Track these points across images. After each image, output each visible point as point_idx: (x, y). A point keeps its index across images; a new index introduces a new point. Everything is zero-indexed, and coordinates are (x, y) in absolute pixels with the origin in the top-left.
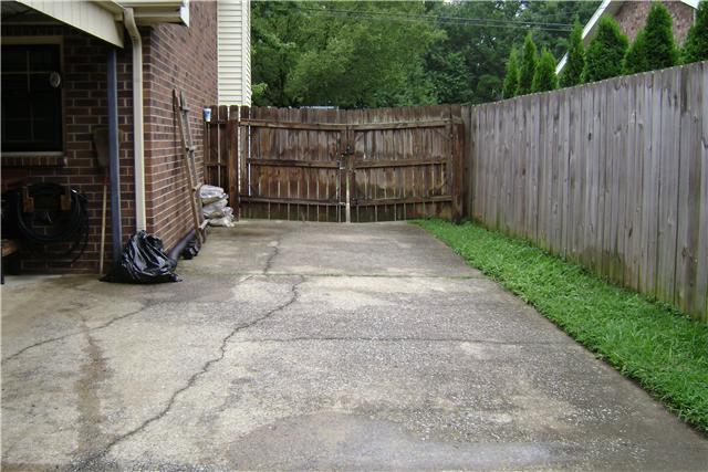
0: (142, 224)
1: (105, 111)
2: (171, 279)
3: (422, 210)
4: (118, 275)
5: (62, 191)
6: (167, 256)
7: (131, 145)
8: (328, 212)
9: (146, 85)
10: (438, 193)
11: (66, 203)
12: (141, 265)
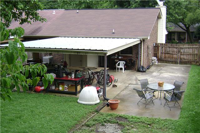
0: (142, 65)
1: (138, 50)
2: (145, 72)
3: (193, 63)
4: (139, 71)
5: (132, 60)
6: (145, 69)
7: (141, 54)
8: (175, 62)
9: (143, 47)
10: (196, 60)
11: (133, 61)
12: (142, 70)
